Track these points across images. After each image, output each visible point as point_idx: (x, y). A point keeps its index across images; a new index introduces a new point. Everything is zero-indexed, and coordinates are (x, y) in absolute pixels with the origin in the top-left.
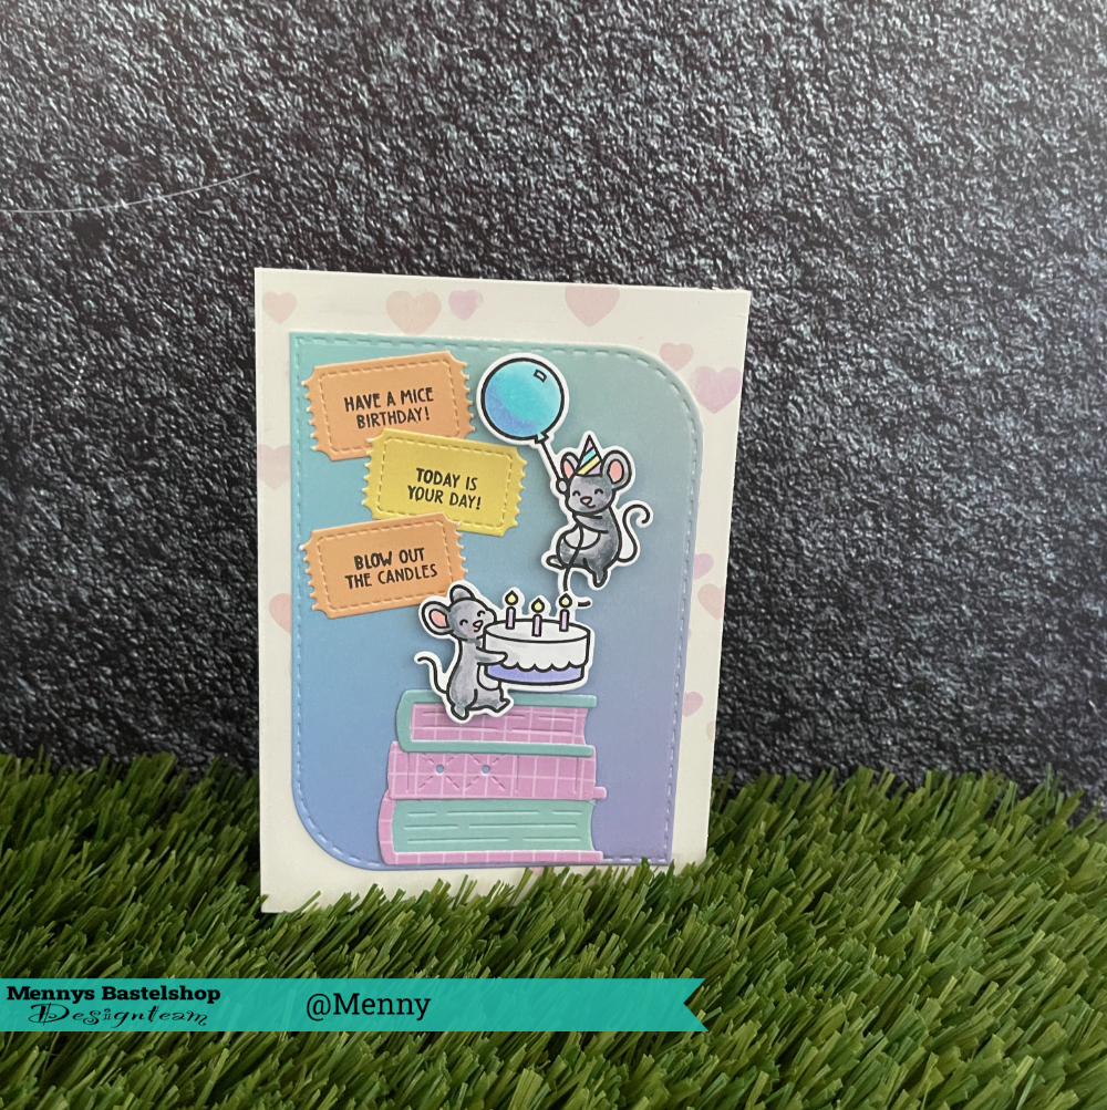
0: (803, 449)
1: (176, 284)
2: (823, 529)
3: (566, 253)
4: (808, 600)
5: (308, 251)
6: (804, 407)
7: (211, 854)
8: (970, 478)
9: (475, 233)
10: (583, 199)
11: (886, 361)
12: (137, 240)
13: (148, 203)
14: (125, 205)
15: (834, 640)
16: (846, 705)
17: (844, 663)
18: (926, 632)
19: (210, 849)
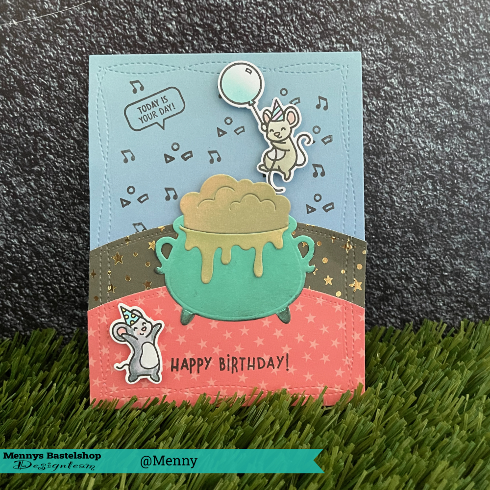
0: (394, 147)
1: (46, 68)
2: (406, 191)
3: (263, 43)
4: (398, 230)
5: (119, 46)
6: (394, 124)
7: (76, 384)
8: (483, 160)
9: (213, 34)
10: (272, 12)
11: (438, 97)
12: (23, 42)
13: (28, 22)
14: (15, 23)
15: (412, 251)
16: (419, 286)
17: (417, 263)
18: (460, 245)
19: (74, 382)
